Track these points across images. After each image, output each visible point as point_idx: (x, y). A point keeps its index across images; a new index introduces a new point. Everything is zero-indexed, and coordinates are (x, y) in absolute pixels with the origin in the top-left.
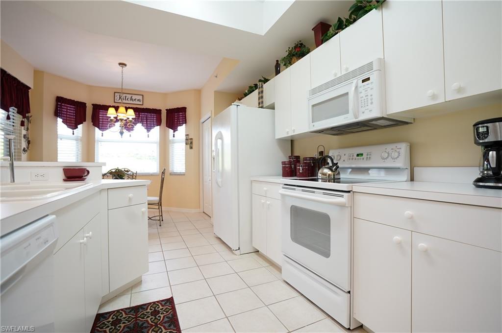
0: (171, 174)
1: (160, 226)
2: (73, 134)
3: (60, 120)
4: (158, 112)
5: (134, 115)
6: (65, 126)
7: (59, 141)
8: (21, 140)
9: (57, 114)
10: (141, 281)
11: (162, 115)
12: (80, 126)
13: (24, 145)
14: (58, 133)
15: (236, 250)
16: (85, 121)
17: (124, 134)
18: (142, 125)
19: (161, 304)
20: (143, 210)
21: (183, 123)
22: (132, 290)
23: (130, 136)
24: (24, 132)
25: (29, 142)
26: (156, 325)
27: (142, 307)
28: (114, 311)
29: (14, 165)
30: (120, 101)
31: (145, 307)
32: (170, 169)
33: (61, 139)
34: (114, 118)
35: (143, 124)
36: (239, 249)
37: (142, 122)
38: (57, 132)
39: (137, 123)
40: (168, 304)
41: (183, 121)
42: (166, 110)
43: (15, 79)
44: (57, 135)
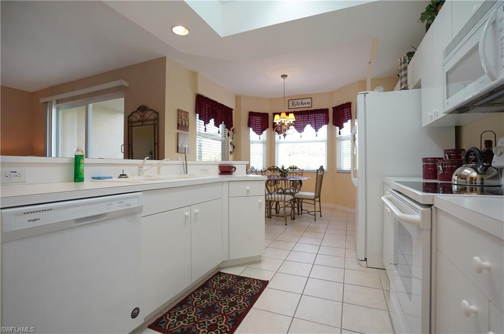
0: (338, 172)
1: (315, 220)
2: (260, 139)
3: (251, 129)
4: (326, 111)
5: (294, 118)
6: (255, 133)
7: (251, 145)
8: (228, 146)
9: (249, 125)
10: (261, 261)
11: (329, 114)
12: (265, 132)
13: (231, 149)
14: (251, 139)
15: (361, 261)
16: (268, 127)
17: (286, 137)
18: (311, 126)
19: (257, 282)
20: (260, 201)
21: (348, 119)
22: (250, 264)
23: (301, 137)
24: (230, 140)
25: (234, 147)
26: (240, 296)
27: (244, 278)
28: (227, 274)
29: (187, 163)
30: (293, 107)
31: (246, 280)
32: (337, 167)
33: (252, 143)
34: (279, 123)
35: (311, 124)
36: (366, 259)
37: (310, 123)
38: (249, 138)
39: (306, 125)
40: (261, 285)
41: (348, 117)
42: (333, 108)
43: (223, 105)
44: (250, 140)
